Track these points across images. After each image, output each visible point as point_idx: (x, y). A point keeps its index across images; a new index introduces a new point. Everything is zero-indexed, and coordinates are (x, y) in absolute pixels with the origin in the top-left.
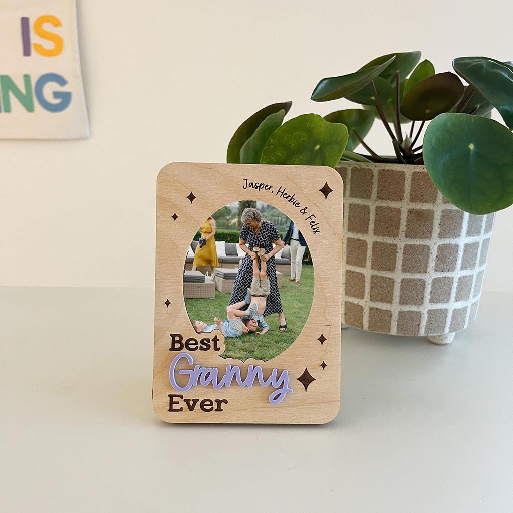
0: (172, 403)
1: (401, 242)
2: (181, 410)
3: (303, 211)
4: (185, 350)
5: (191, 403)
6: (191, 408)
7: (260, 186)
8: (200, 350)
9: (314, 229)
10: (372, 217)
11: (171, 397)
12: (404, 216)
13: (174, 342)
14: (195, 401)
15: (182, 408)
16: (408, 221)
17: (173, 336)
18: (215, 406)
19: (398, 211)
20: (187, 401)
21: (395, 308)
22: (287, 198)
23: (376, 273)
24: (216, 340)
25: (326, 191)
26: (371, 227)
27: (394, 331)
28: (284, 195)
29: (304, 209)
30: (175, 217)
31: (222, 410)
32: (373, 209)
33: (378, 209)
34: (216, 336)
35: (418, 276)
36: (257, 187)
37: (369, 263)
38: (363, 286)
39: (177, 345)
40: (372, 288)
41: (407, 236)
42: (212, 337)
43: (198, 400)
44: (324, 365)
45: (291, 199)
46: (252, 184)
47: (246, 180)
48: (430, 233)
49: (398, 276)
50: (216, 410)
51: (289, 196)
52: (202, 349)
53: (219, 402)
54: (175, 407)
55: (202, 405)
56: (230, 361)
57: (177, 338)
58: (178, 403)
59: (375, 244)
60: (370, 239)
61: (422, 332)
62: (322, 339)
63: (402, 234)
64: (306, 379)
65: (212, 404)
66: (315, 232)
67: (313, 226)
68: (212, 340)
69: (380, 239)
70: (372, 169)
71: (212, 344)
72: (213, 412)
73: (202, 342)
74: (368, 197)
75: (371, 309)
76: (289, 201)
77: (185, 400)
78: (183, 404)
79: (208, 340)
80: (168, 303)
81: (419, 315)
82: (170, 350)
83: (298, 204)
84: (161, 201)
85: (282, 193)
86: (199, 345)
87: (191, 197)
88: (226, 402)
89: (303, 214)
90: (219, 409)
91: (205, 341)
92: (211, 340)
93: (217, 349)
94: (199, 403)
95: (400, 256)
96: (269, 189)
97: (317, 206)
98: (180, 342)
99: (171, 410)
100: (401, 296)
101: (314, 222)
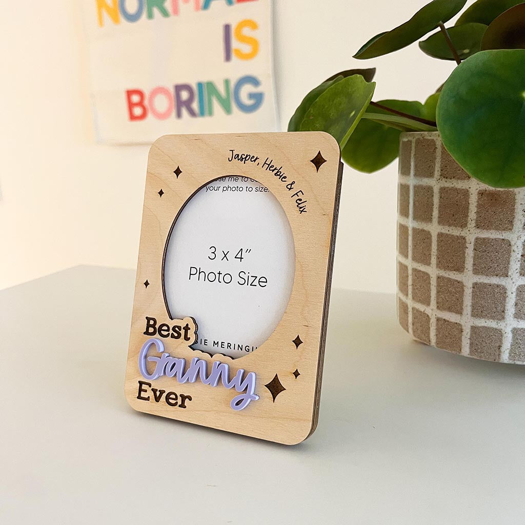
0: (141, 390)
1: (471, 234)
2: (148, 399)
3: (289, 187)
4: (157, 335)
5: (158, 393)
6: (157, 399)
7: (246, 158)
8: (172, 337)
9: (301, 208)
10: (436, 200)
11: (141, 383)
12: (473, 200)
13: (148, 326)
14: (162, 392)
15: (149, 397)
16: (479, 206)
17: (148, 319)
18: (179, 401)
19: (466, 193)
20: (154, 391)
21: (467, 321)
22: (273, 171)
23: (443, 273)
24: (187, 328)
25: (318, 161)
26: (436, 213)
27: (466, 351)
28: (270, 167)
29: (291, 184)
30: (161, 193)
31: (185, 407)
32: (436, 190)
33: (442, 190)
34: (187, 325)
35: (494, 280)
36: (243, 159)
37: (434, 260)
38: (429, 290)
39: (151, 330)
40: (438, 292)
41: (478, 227)
42: (183, 325)
43: (164, 392)
44: (296, 374)
45: (278, 172)
46: (238, 155)
47: (232, 151)
48: (511, 223)
49: (468, 279)
50: (180, 406)
51: (275, 169)
52: (173, 336)
53: (184, 398)
54: (143, 394)
55: (168, 398)
56: (197, 353)
57: (152, 322)
58: (146, 391)
59: (440, 235)
60: (434, 228)
61: (505, 358)
62: (298, 342)
63: (472, 224)
64: (275, 387)
65: (176, 399)
66: (302, 211)
67: (299, 204)
68: (184, 328)
69: (445, 230)
70: (435, 139)
71: (183, 332)
72: (177, 406)
73: (174, 329)
74: (431, 175)
75: (438, 320)
76: (275, 174)
77: (152, 390)
78: (150, 394)
79: (179, 328)
80: (147, 284)
81: (499, 334)
82: (144, 333)
83: (285, 177)
84: (151, 176)
85: (269, 165)
86: (171, 332)
87: (178, 172)
88: (190, 399)
89: (290, 189)
90: (183, 406)
91: (177, 329)
92: (182, 328)
93: (187, 339)
94: (164, 395)
95: (470, 252)
96: (255, 161)
97: (306, 181)
98: (153, 326)
99: (139, 397)
100: (473, 306)
101: (300, 200)
